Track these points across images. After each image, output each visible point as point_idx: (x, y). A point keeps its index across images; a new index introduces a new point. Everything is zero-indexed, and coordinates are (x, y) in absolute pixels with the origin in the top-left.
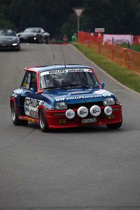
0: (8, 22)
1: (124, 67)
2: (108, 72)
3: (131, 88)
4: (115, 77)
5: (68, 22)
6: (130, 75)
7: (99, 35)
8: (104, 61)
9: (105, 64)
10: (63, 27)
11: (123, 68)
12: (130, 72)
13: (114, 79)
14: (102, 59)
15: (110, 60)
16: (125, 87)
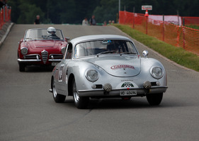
0: (34, 5)
1: (178, 47)
2: (160, 53)
3: (191, 68)
4: (170, 58)
5: (101, 6)
6: (187, 55)
7: (147, 13)
8: (154, 41)
9: (155, 44)
10: (95, 11)
11: (178, 49)
12: (186, 52)
13: (168, 60)
14: (151, 39)
15: (160, 41)
16: (183, 67)
